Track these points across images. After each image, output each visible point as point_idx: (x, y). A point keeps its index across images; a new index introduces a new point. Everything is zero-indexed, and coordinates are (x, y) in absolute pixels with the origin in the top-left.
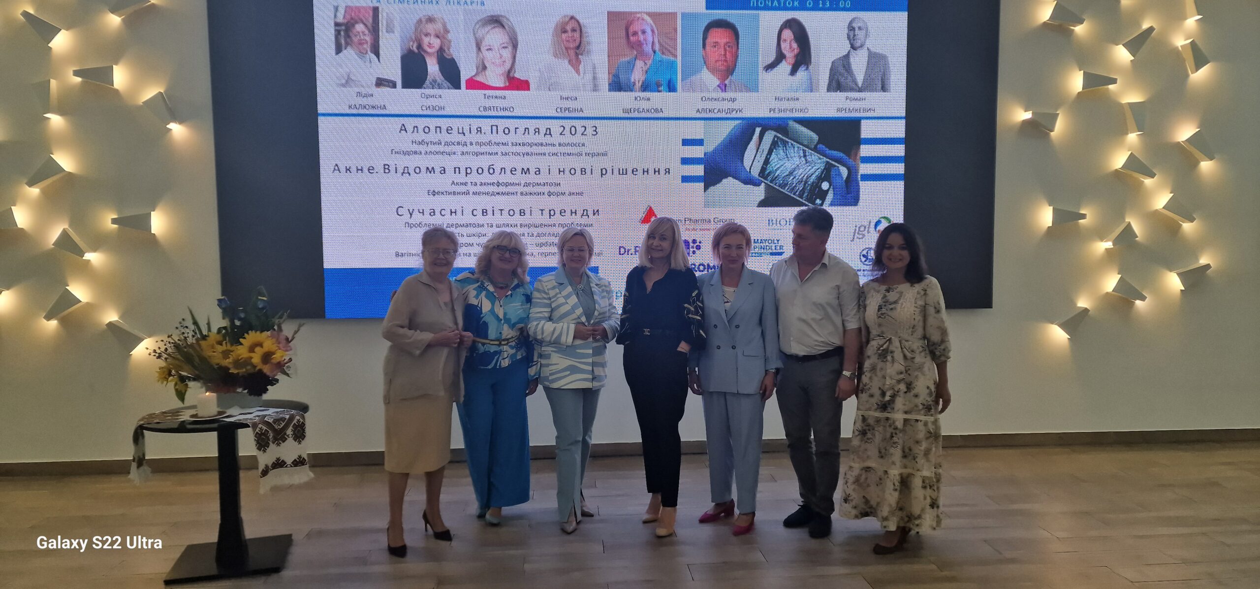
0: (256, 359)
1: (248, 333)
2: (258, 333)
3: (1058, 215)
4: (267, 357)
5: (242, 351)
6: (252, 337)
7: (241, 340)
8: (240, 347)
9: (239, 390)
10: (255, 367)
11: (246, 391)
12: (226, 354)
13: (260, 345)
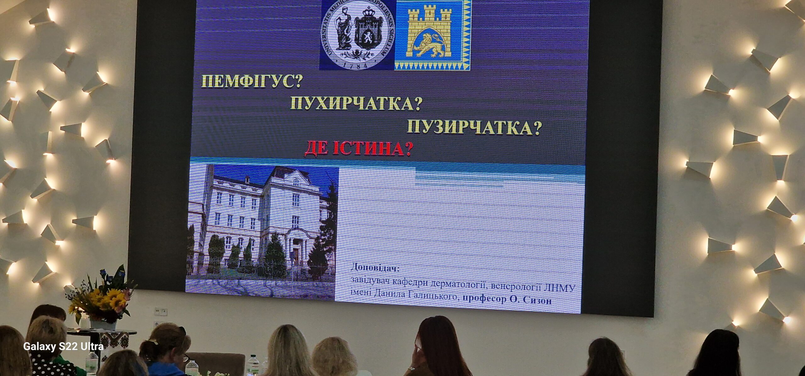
0: (112, 303)
2: (116, 290)
3: (714, 246)
4: (117, 303)
5: (106, 299)
6: (113, 292)
7: (107, 293)
8: (106, 297)
9: (103, 319)
10: (111, 308)
11: (106, 320)
12: (99, 300)
13: (115, 296)
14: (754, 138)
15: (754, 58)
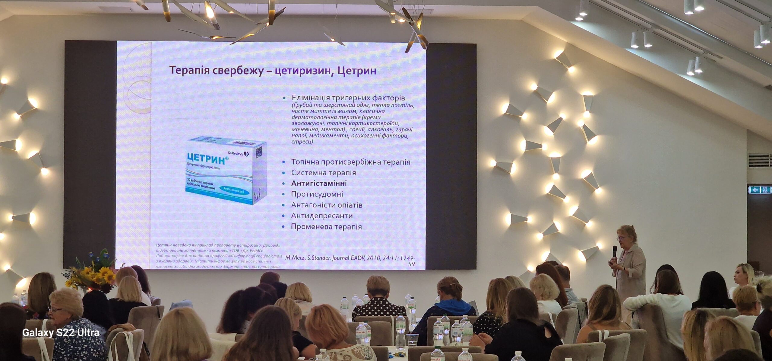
0: (106, 278)
1: (101, 267)
2: (105, 268)
3: (514, 219)
4: (110, 278)
5: (100, 275)
6: (103, 269)
7: (99, 270)
8: (98, 274)
10: (105, 281)
13: (106, 273)
14: (541, 146)
15: (536, 92)
